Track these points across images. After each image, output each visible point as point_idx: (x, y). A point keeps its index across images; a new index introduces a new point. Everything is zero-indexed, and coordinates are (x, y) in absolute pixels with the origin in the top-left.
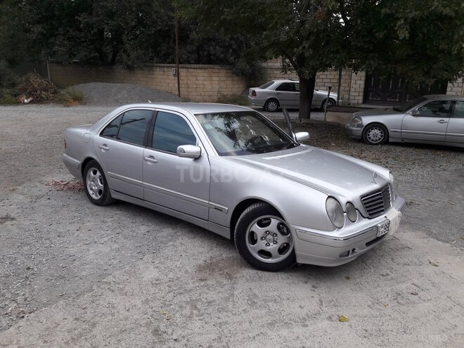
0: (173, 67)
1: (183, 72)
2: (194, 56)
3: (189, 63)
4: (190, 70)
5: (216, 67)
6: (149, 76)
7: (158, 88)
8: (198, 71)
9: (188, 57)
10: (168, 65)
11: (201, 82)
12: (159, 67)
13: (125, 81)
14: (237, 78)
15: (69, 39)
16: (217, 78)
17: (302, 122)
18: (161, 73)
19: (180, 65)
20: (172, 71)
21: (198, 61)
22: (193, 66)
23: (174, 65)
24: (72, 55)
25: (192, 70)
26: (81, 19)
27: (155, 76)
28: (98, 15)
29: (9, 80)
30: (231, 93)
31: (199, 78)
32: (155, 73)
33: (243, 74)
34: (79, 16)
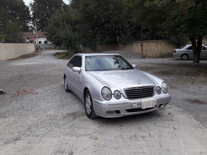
0: (140, 42)
1: (144, 44)
2: (150, 37)
3: (147, 40)
4: (148, 43)
5: (160, 40)
6: (131, 47)
7: (134, 52)
8: (151, 43)
9: (147, 37)
10: (139, 41)
11: (152, 48)
12: (135, 42)
13: (122, 50)
14: (171, 45)
15: (102, 34)
16: (161, 46)
17: (194, 64)
18: (136, 45)
19: (143, 41)
20: (140, 44)
21: (152, 39)
22: (149, 41)
23: (141, 41)
24: (103, 40)
25: (149, 43)
26: (105, 26)
27: (133, 47)
28: (111, 24)
29: (80, 51)
30: (167, 52)
31: (152, 46)
32: (134, 45)
33: (174, 43)
34: (105, 25)
